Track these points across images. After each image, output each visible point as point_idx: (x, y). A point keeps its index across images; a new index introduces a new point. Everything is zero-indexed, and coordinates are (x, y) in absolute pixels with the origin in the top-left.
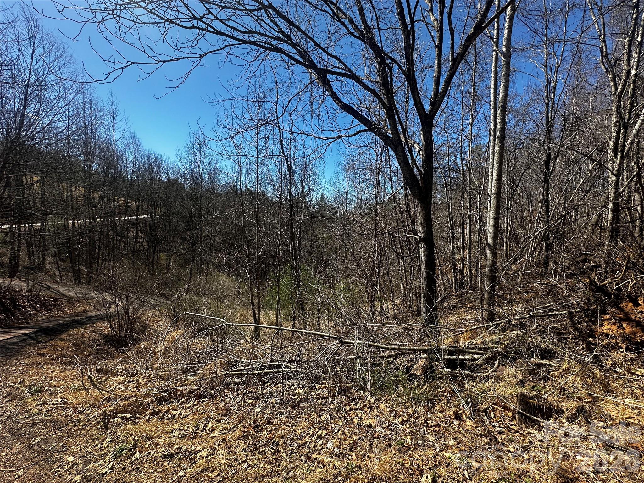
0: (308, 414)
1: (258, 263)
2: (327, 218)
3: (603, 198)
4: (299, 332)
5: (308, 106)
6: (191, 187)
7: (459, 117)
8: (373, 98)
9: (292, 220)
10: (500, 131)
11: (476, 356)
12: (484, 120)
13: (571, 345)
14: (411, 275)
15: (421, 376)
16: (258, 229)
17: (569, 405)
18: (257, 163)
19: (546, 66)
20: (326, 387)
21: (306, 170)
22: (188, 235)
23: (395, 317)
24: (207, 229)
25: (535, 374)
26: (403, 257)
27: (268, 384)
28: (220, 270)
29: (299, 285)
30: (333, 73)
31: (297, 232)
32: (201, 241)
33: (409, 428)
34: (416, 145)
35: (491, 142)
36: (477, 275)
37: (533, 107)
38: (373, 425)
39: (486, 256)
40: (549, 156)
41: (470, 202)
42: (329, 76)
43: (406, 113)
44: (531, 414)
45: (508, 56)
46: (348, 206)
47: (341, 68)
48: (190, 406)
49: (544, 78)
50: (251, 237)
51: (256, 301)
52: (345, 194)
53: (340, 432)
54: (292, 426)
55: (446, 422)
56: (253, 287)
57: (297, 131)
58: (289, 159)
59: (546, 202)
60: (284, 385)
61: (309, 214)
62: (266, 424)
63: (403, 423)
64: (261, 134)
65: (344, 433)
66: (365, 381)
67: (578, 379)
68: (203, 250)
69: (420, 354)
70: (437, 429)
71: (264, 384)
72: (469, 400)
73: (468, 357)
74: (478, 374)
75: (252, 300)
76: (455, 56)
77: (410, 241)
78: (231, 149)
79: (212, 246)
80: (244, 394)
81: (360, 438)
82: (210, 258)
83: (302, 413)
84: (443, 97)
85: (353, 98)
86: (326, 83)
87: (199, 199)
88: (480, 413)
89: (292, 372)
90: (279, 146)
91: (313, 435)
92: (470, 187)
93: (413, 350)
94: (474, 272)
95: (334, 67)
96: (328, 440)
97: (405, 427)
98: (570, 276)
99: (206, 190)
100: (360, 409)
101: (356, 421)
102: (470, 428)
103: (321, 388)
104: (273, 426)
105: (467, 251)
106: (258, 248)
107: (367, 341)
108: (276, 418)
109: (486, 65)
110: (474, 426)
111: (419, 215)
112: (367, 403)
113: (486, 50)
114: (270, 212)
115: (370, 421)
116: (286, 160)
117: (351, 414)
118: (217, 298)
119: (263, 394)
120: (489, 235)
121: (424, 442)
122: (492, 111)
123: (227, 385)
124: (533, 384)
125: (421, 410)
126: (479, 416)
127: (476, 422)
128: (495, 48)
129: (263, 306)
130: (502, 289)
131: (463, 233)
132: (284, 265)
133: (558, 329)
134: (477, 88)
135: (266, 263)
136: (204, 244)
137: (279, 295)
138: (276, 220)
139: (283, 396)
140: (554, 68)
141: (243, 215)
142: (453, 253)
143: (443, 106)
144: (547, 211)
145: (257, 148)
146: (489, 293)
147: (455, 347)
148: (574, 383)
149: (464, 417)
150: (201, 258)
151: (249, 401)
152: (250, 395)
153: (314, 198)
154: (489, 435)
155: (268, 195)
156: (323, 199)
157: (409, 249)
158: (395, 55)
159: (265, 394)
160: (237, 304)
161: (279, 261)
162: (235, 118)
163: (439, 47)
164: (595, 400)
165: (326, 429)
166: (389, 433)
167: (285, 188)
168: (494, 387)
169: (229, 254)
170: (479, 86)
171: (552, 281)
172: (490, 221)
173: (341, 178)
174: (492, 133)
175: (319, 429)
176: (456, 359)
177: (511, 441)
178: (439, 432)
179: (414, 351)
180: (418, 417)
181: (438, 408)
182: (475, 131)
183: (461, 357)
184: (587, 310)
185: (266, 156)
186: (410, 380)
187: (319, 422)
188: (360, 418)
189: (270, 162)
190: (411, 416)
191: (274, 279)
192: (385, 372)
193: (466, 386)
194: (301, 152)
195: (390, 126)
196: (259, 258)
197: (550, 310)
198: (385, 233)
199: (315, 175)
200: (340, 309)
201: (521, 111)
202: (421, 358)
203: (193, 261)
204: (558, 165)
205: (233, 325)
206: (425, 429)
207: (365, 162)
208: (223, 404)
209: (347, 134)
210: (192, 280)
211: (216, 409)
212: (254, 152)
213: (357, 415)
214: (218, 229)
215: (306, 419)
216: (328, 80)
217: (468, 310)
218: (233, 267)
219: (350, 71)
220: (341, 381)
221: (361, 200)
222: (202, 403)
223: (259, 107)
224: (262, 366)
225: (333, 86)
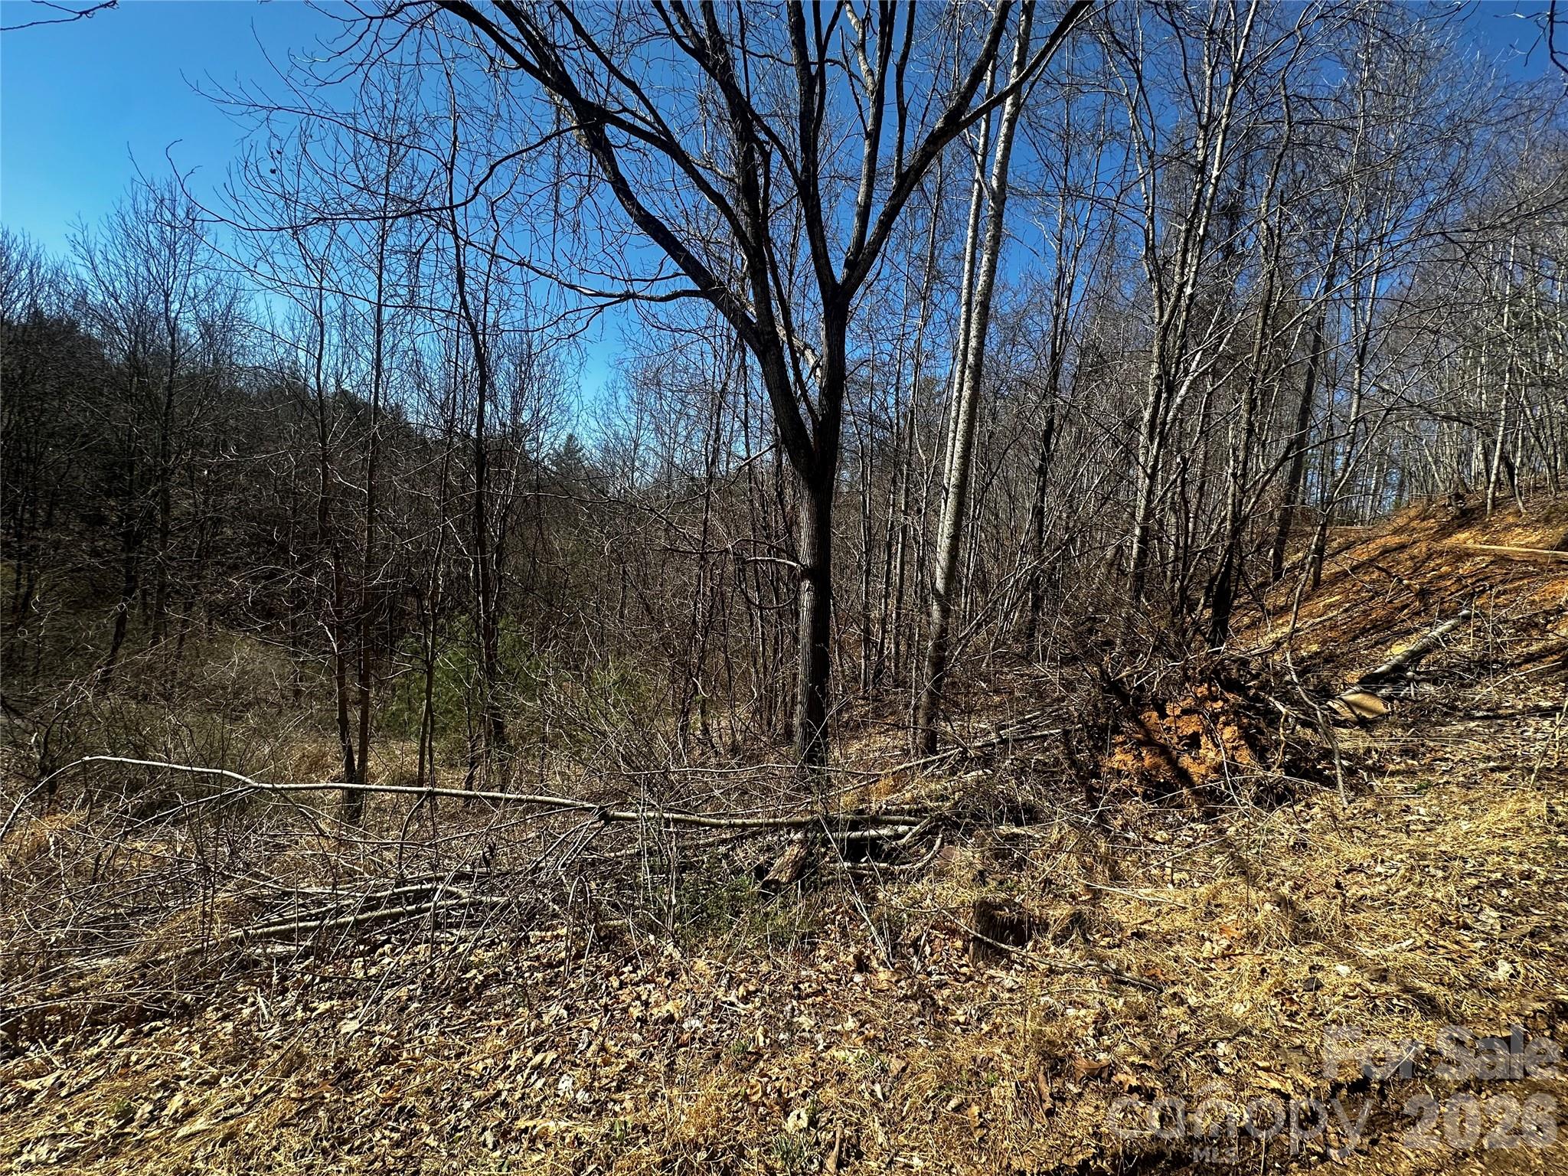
0: (507, 1016)
1: (366, 608)
2: (582, 502)
3: (1125, 516)
4: (486, 797)
5: (545, 193)
6: (131, 356)
7: (899, 308)
8: (716, 216)
9: (480, 495)
10: (975, 356)
11: (901, 829)
12: (945, 325)
13: (1064, 795)
14: (775, 652)
15: (790, 882)
16: (371, 511)
17: (1058, 912)
18: (378, 320)
19: (1060, 240)
20: (557, 937)
21: (530, 366)
22: (112, 509)
23: (734, 750)
24: (188, 497)
25: (1004, 857)
26: (761, 608)
27: (387, 947)
28: (234, 623)
29: (491, 672)
30: (621, 124)
31: (494, 531)
32: (165, 533)
33: (759, 1009)
34: (808, 353)
35: (957, 375)
36: (910, 655)
37: (1031, 318)
38: (676, 1016)
39: (929, 615)
40: (1050, 423)
41: (907, 496)
42: (610, 130)
43: (791, 273)
44: (996, 939)
45: (1000, 198)
46: (637, 474)
47: (643, 119)
48: (99, 1055)
49: (1055, 265)
50: (347, 532)
51: (355, 715)
52: (631, 446)
53: (593, 1047)
54: (458, 1056)
55: (839, 981)
56: (350, 673)
57: (508, 254)
58: (480, 327)
59: (1039, 512)
60: (435, 944)
61: (530, 486)
62: (377, 1065)
63: (745, 999)
64: (398, 239)
65: (603, 1048)
66: (661, 910)
67: (1073, 859)
68: (171, 559)
69: (789, 833)
70: (820, 999)
71: (373, 950)
72: (885, 925)
73: (885, 832)
74: (903, 867)
75: (343, 712)
76: (905, 169)
77: (778, 572)
78: (289, 261)
79: (205, 552)
80: (306, 987)
81: (643, 1054)
82: (195, 586)
83: (488, 1014)
84: (874, 254)
85: (670, 204)
86: (601, 147)
87: (164, 399)
88: (904, 951)
89: (463, 906)
90: (454, 288)
91: (519, 1069)
92: (909, 464)
93: (775, 824)
94: (903, 648)
95: (625, 110)
96: (561, 1074)
97: (750, 1006)
98: (1069, 660)
99: (192, 377)
100: (645, 980)
101: (636, 1012)
102: (885, 986)
103: (543, 941)
104: (399, 1067)
105: (892, 602)
106: (372, 563)
107: (670, 810)
108: (409, 1041)
109: (957, 206)
110: (893, 980)
111: (804, 516)
112: (663, 963)
113: (960, 175)
114: (415, 466)
115: (670, 1006)
116: (473, 327)
117: (622, 998)
118: (216, 708)
119: (369, 979)
120: (939, 572)
121: (793, 1035)
122: (964, 309)
123: (245, 968)
124: (1000, 877)
125: (786, 961)
126: (903, 957)
127: (896, 971)
128: (978, 175)
129: (378, 729)
130: (954, 684)
131: (889, 564)
132: (450, 619)
133: (1045, 764)
134: (936, 253)
135: (392, 609)
136: (174, 543)
137: (429, 699)
138: (429, 492)
139: (430, 976)
140: (1072, 248)
141: (325, 468)
142: (866, 607)
143: (870, 276)
144: (1040, 532)
145: (380, 278)
146: (930, 693)
147: (861, 812)
148: (1066, 869)
149: (875, 964)
150: (162, 586)
151: (323, 1007)
152: (324, 987)
153: (548, 443)
154: (921, 994)
155: (412, 419)
156: (571, 448)
157: (776, 590)
158: (776, 127)
159: (377, 978)
160: (288, 725)
161: (434, 606)
162: (306, 170)
163: (873, 137)
164: (1096, 895)
165: (555, 1046)
166: (714, 1027)
167: (464, 406)
168: (933, 891)
169: (267, 578)
170: (941, 249)
171: (1039, 668)
172: (943, 542)
173: (623, 401)
174: (960, 357)
175: (536, 1051)
176: (863, 839)
177: (960, 1000)
178: (823, 1005)
179: (776, 827)
180: (781, 980)
181: (823, 953)
182: (926, 345)
183: (873, 832)
184: (1092, 727)
185: (411, 305)
186: (765, 896)
187: (537, 1032)
188: (646, 1004)
189: (421, 324)
190: (767, 977)
191: (416, 653)
192: (709, 883)
193: (880, 896)
194: (518, 315)
195: (755, 295)
196: (374, 595)
197: (1034, 727)
198: (727, 551)
199: (555, 383)
200: (604, 734)
201: (1011, 321)
202: (791, 842)
203: (129, 592)
204: (1065, 439)
205: (274, 790)
206: (795, 1003)
207: (686, 370)
208: (229, 1026)
209: (646, 293)
210: (121, 651)
211: (204, 1046)
212: (369, 287)
213: (639, 997)
214: (231, 499)
215: (499, 1030)
216: (606, 140)
217: (887, 730)
218: (281, 616)
219: (667, 132)
220: (598, 916)
221: (671, 463)
222: (149, 1034)
223: (393, 162)
224: (368, 899)
225: (617, 159)
